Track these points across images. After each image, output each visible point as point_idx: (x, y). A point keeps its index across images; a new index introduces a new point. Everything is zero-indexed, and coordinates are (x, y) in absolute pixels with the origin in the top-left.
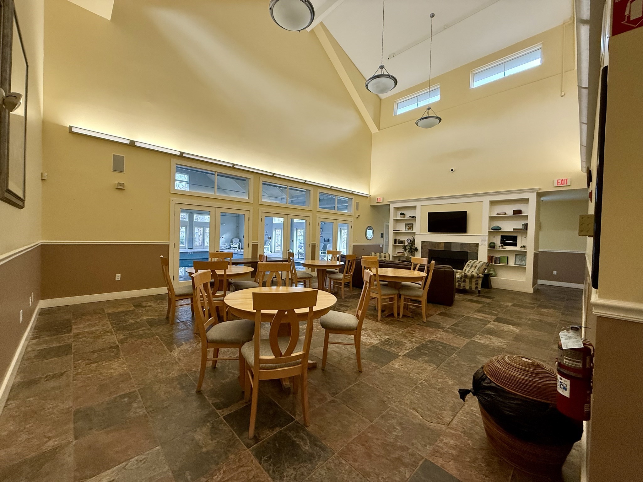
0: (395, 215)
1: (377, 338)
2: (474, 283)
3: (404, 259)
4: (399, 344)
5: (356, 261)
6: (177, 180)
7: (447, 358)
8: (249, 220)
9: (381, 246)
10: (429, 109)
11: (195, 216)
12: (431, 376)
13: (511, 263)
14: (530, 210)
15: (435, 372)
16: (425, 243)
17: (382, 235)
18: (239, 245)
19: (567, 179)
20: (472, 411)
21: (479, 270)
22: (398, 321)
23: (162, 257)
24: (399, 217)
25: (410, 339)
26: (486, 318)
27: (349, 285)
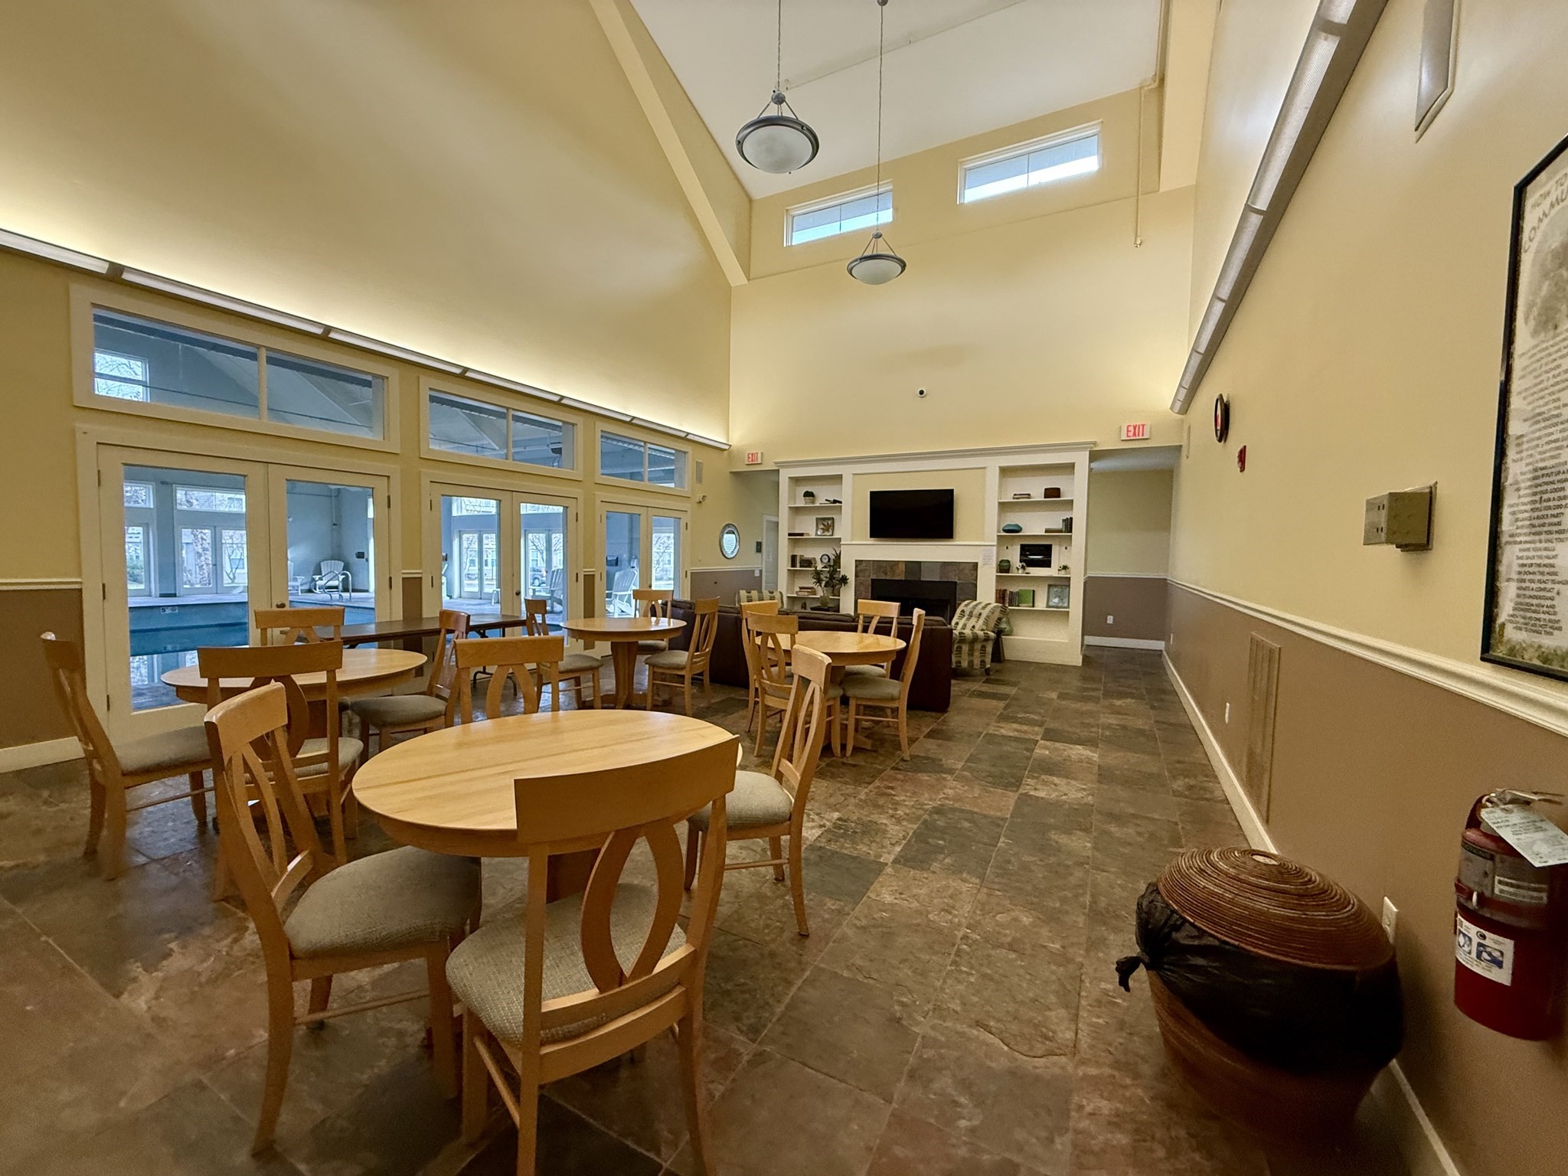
0: (792, 496)
1: (813, 821)
2: (977, 654)
3: (818, 604)
4: (869, 830)
5: (719, 616)
6: (101, 376)
7: (993, 851)
8: (389, 506)
9: (757, 574)
10: (878, 236)
11: (180, 494)
12: (978, 912)
13: (1041, 605)
14: (1077, 488)
15: (982, 897)
16: (864, 564)
17: (759, 547)
18: (345, 581)
19: (1143, 425)
20: (1106, 992)
21: (986, 622)
22: (844, 764)
23: (51, 636)
24: (801, 502)
25: (891, 812)
26: (1025, 732)
27: (702, 680)
